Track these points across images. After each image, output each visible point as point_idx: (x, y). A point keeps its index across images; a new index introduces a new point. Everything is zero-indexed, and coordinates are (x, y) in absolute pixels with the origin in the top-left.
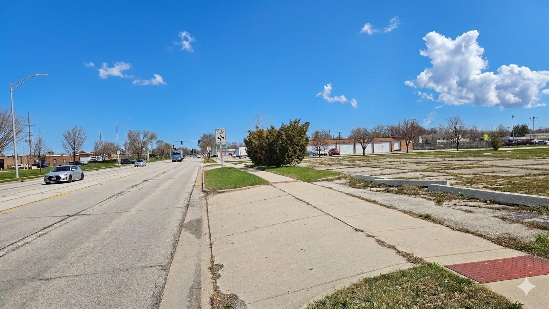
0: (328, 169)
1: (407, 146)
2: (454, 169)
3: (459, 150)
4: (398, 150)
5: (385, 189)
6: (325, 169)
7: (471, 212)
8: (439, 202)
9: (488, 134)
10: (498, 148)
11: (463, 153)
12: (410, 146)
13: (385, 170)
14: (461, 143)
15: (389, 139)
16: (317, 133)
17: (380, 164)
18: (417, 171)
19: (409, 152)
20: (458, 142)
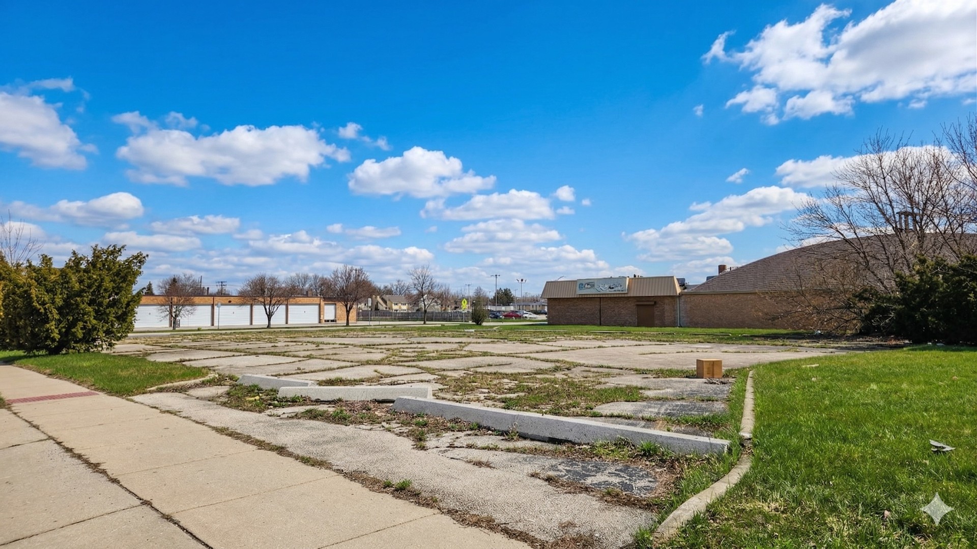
0: (182, 361)
1: (348, 312)
2: (429, 359)
3: (427, 322)
4: (332, 321)
5: (307, 411)
6: (177, 358)
7: (488, 465)
8: (420, 442)
9: (467, 300)
10: (483, 322)
11: (433, 329)
12: (353, 314)
13: (307, 362)
14: (429, 313)
15: (316, 300)
16: (174, 281)
17: (298, 348)
18: (368, 363)
19: (350, 325)
20: (425, 311)
